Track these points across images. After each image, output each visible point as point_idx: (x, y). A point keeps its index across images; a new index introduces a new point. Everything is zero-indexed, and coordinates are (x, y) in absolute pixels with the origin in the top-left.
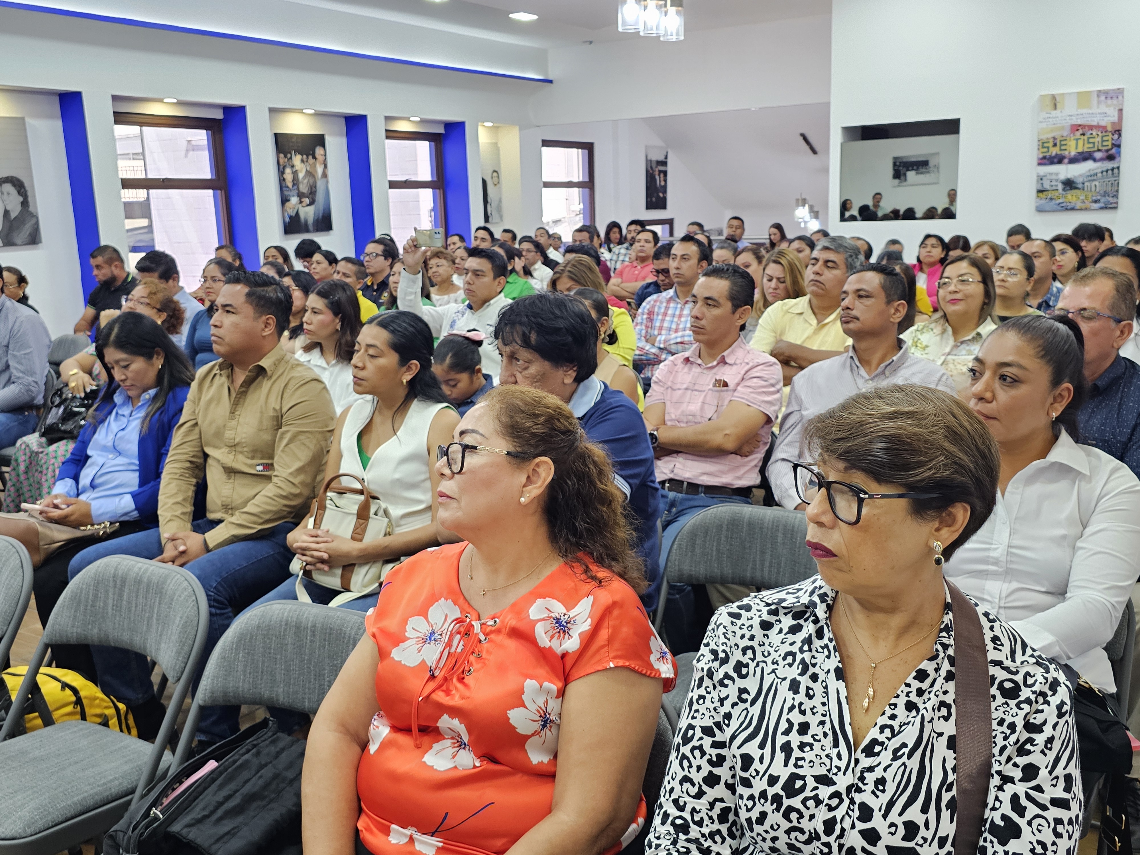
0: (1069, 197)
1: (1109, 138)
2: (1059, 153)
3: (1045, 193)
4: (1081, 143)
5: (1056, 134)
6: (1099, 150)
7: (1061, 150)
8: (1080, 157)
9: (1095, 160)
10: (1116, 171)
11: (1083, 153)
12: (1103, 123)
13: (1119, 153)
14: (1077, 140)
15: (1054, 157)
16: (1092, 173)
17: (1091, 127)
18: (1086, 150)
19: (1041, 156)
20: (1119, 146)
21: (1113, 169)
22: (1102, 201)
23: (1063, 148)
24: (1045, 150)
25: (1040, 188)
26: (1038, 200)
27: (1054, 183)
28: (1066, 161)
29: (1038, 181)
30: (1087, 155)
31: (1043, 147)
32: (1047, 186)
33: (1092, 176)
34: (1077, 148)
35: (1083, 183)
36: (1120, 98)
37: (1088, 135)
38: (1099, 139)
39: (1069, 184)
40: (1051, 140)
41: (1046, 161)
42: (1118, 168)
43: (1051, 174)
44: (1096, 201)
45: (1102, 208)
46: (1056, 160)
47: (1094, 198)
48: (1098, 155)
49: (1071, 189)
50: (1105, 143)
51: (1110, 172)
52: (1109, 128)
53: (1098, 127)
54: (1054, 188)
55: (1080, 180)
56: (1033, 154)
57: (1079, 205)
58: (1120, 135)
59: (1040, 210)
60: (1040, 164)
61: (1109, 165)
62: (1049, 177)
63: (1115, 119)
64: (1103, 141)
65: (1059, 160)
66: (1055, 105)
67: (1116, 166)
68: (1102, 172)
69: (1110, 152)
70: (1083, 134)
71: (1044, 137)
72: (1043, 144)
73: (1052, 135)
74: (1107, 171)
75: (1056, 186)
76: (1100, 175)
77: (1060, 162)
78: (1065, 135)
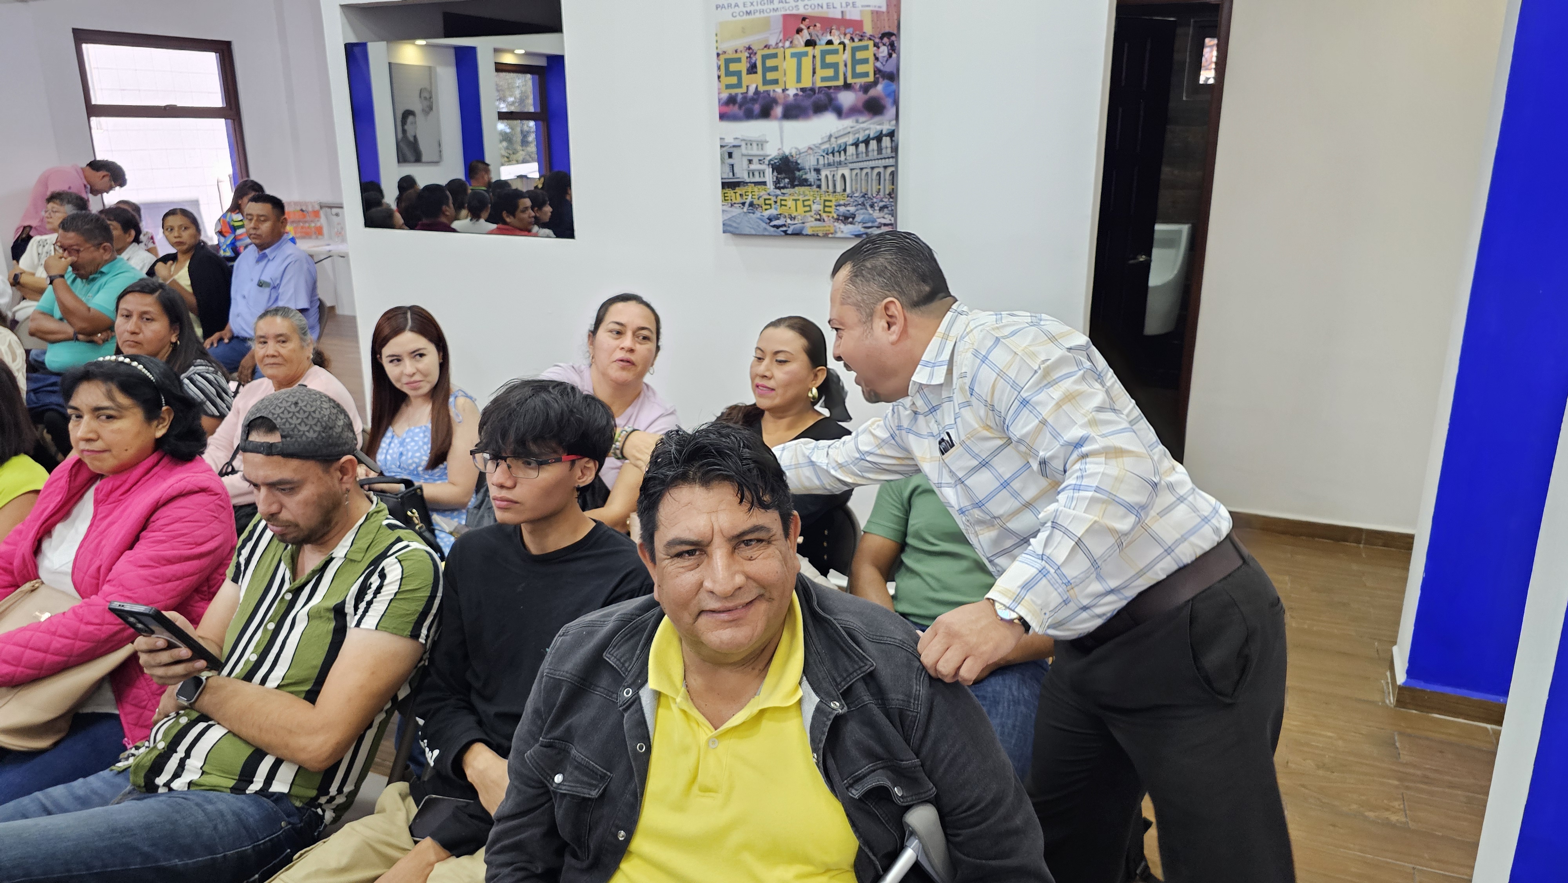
0: (790, 203)
1: (869, 54)
2: (762, 89)
3: (739, 190)
4: (807, 62)
5: (754, 40)
6: (847, 86)
7: (766, 82)
8: (808, 103)
9: (839, 112)
10: (886, 141)
11: (812, 90)
12: (853, 15)
13: (893, 96)
15: (754, 100)
16: (834, 144)
17: (828, 24)
18: (819, 84)
19: (725, 95)
20: (892, 77)
21: (879, 138)
22: (862, 219)
23: (770, 76)
24: (734, 80)
25: (728, 175)
26: (729, 210)
27: (755, 166)
28: (778, 110)
29: (723, 160)
30: (822, 97)
31: (729, 73)
32: (742, 174)
33: (835, 153)
34: (799, 80)
35: (818, 171)
37: (821, 46)
38: (847, 56)
39: (787, 171)
40: (744, 56)
41: (734, 109)
42: (892, 134)
43: (749, 143)
44: (847, 218)
46: (757, 108)
47: (842, 209)
48: (847, 99)
49: (792, 184)
50: (860, 69)
51: (873, 144)
52: (868, 29)
53: (841, 24)
54: (757, 179)
55: (809, 162)
57: (810, 226)
58: (894, 48)
59: (732, 232)
60: (723, 117)
61: (872, 126)
62: (744, 150)
64: (855, 62)
65: (761, 107)
67: (886, 128)
68: (856, 144)
69: (873, 92)
70: (810, 43)
71: (729, 46)
72: (727, 65)
73: (746, 41)
74: (867, 142)
75: (762, 173)
76: (851, 150)
77: (765, 113)
78: (772, 42)
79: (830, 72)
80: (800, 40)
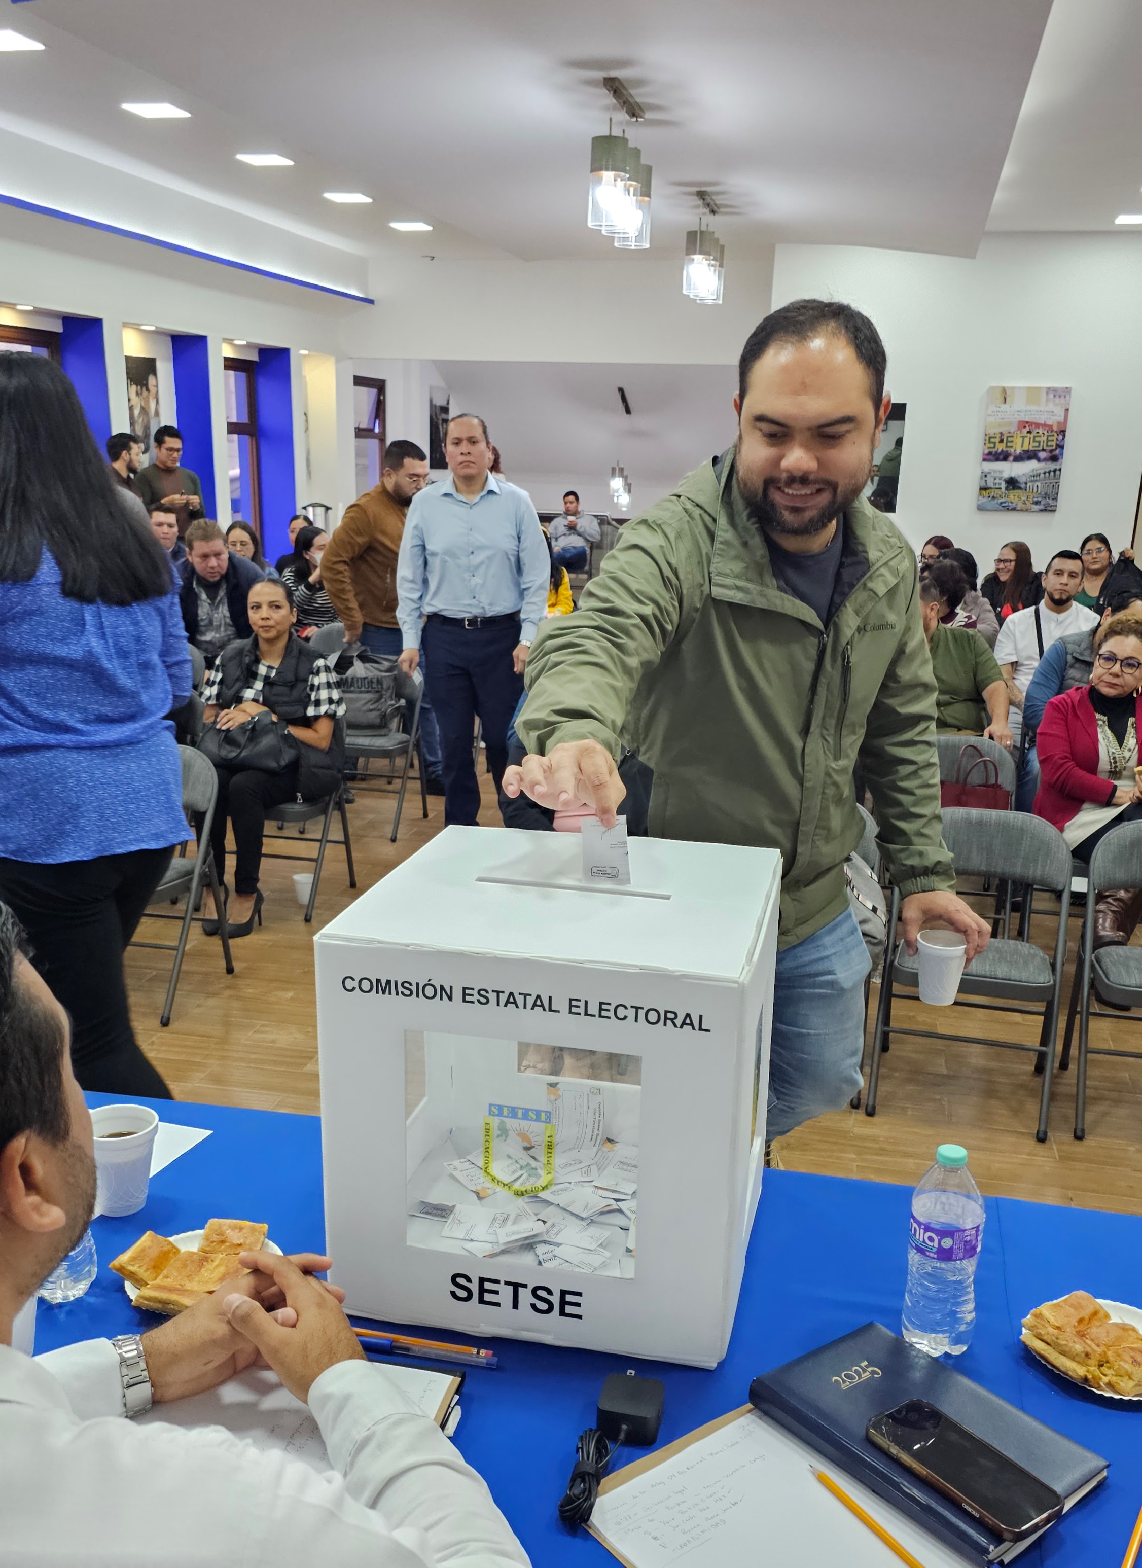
0: (1012, 496)
1: (1054, 438)
2: (1005, 449)
3: (988, 491)
4: (1027, 440)
5: (1004, 430)
6: (1043, 450)
7: (1007, 446)
8: (1025, 456)
9: (1039, 460)
10: (1058, 472)
11: (1028, 451)
12: (1049, 422)
13: (1062, 454)
14: (1023, 437)
15: (1000, 454)
16: (1035, 473)
17: (1038, 425)
18: (1031, 448)
19: (987, 451)
20: (1062, 447)
21: (1055, 471)
22: (1042, 503)
23: (1009, 444)
24: (992, 445)
25: (983, 484)
26: (981, 498)
27: (997, 481)
28: (1011, 458)
29: (981, 478)
30: (1032, 454)
31: (990, 442)
32: (990, 484)
33: (1035, 476)
34: (1022, 446)
35: (1026, 484)
36: (1068, 397)
37: (1034, 433)
38: (1045, 438)
39: (1012, 483)
40: (998, 436)
41: (991, 457)
42: (1060, 470)
43: (995, 471)
45: (1042, 510)
46: (1001, 457)
48: (1042, 455)
49: (1014, 489)
50: (1050, 443)
51: (1052, 474)
52: (1055, 428)
53: (1045, 425)
54: (997, 486)
55: (1022, 480)
56: (977, 448)
57: (1020, 506)
58: (1064, 436)
59: (981, 508)
60: (984, 460)
61: (1052, 466)
62: (993, 474)
63: (1062, 419)
64: (1048, 441)
65: (1004, 457)
66: (1005, 399)
67: (1058, 467)
68: (1045, 473)
69: (1054, 453)
70: (1029, 432)
71: (991, 432)
72: (989, 439)
73: (1001, 430)
74: (1049, 472)
75: (1000, 484)
76: (1042, 475)
77: (1005, 459)
78: (1012, 431)
79: (1037, 444)
80: (1025, 431)
